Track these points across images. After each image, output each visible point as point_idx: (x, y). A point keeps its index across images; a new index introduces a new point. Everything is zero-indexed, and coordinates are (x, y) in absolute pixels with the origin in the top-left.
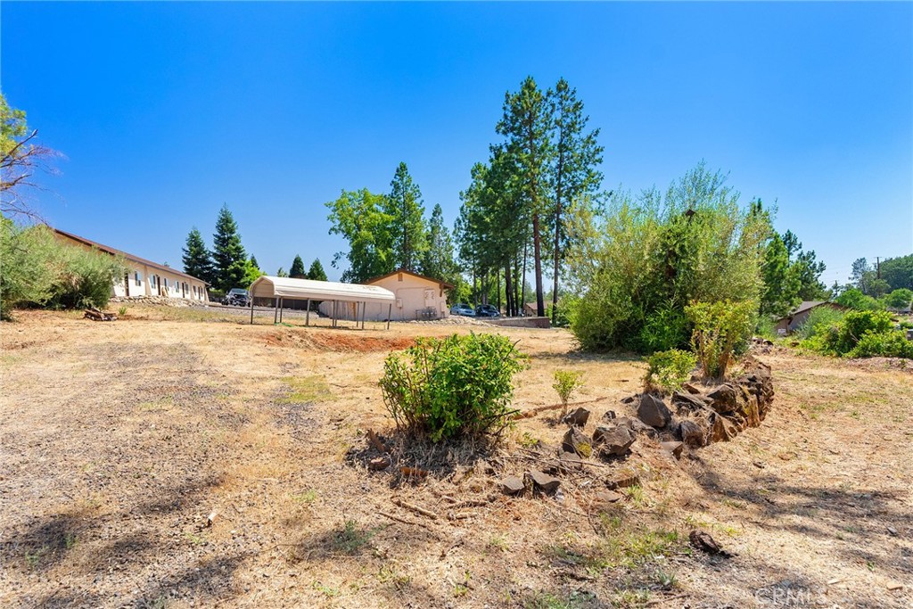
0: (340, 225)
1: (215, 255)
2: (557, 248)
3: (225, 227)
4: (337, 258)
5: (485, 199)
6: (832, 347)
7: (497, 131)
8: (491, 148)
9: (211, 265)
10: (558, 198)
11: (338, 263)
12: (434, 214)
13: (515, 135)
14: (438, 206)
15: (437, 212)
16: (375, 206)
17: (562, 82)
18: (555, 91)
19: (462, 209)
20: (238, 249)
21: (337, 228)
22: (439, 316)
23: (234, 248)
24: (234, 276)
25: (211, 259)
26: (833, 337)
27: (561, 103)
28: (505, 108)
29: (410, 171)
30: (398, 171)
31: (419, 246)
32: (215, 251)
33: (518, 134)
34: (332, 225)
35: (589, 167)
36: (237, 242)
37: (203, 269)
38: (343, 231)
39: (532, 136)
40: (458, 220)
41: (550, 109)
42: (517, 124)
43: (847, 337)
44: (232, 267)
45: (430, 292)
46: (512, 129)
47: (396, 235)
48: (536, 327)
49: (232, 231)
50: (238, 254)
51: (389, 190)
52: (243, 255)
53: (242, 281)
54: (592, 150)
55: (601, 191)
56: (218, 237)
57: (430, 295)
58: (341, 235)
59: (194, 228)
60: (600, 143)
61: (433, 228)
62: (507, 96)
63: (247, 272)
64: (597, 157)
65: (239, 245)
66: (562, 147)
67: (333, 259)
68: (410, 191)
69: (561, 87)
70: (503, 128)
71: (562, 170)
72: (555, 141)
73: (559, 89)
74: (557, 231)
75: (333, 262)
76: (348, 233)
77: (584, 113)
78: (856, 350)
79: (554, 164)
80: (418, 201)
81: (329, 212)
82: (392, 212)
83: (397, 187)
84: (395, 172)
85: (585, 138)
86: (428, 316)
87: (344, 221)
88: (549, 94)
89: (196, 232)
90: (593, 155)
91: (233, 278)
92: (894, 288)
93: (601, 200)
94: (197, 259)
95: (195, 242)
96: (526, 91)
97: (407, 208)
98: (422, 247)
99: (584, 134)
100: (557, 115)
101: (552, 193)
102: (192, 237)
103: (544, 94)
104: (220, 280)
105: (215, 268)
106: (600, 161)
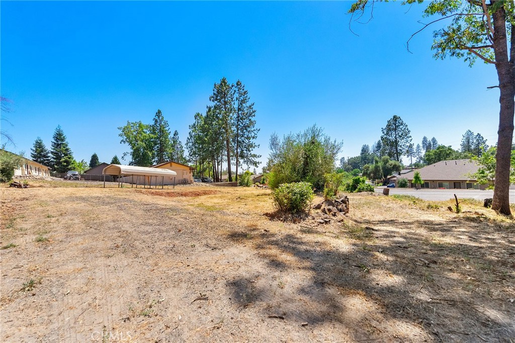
0: (126, 139)
1: (52, 152)
2: (237, 152)
3: (59, 138)
4: (125, 155)
5: (203, 130)
6: (347, 190)
7: (210, 100)
8: (207, 107)
9: (49, 158)
10: (238, 131)
11: (125, 157)
12: (174, 135)
13: (218, 102)
14: (176, 131)
15: (176, 134)
16: (145, 130)
17: (239, 82)
18: (236, 85)
19: (190, 133)
20: (67, 150)
21: (124, 140)
22: (189, 182)
23: (65, 149)
24: (65, 164)
25: (50, 155)
26: (348, 186)
27: (239, 91)
28: (214, 90)
29: (163, 114)
30: (157, 113)
31: (168, 149)
32: (52, 150)
33: (219, 102)
34: (122, 139)
35: (250, 118)
36: (67, 146)
37: (45, 160)
38: (128, 142)
39: (226, 103)
40: (188, 138)
41: (233, 92)
42: (219, 98)
43: (353, 186)
44: (64, 160)
45: (185, 171)
46: (216, 100)
47: (156, 144)
48: (232, 186)
49: (63, 140)
50: (67, 152)
51: (153, 123)
52: (70, 153)
53: (70, 167)
54: (251, 111)
55: (255, 128)
56: (55, 143)
57: (185, 173)
58: (127, 144)
59: (38, 138)
60: (254, 108)
61: (174, 142)
62: (215, 85)
63: (72, 162)
64: (253, 114)
65: (68, 147)
66: (239, 109)
67: (123, 155)
68: (163, 123)
69: (238, 84)
70: (213, 99)
71: (239, 119)
72: (236, 106)
73: (237, 84)
74: (237, 145)
75: (122, 157)
76: (130, 143)
77: (248, 95)
78: (357, 190)
79: (235, 116)
80: (167, 128)
81: (120, 132)
82: (154, 133)
83: (156, 121)
84: (155, 114)
85: (248, 106)
86: (185, 182)
87: (128, 137)
88: (232, 86)
89: (40, 140)
90: (252, 113)
91: (64, 166)
92: (354, 169)
93: (255, 132)
94: (41, 155)
95: (39, 145)
96: (223, 84)
97: (161, 131)
98: (169, 150)
99: (248, 104)
100: (236, 95)
101: (234, 128)
102: (37, 142)
103: (230, 86)
104: (56, 166)
105: (52, 160)
106: (254, 116)
